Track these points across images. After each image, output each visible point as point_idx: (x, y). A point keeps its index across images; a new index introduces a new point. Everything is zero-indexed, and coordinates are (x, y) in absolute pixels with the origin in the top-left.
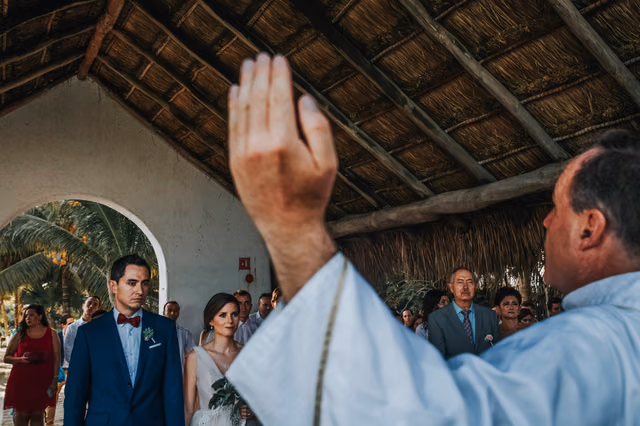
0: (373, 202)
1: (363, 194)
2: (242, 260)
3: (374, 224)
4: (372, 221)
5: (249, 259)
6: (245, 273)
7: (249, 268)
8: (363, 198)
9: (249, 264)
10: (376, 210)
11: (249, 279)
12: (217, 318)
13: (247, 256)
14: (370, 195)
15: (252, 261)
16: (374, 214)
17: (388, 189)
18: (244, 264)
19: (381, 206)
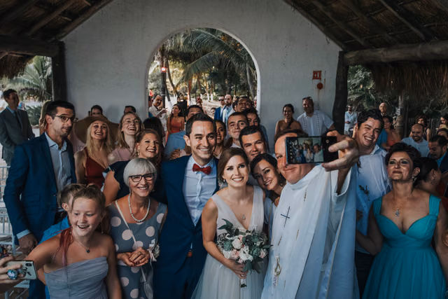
0: (421, 35)
1: (412, 28)
2: (315, 73)
3: (419, 54)
4: (418, 51)
5: (320, 72)
6: (317, 82)
7: (320, 79)
8: (412, 30)
9: (320, 75)
10: (423, 42)
11: (320, 86)
12: (226, 171)
13: (319, 70)
14: (418, 28)
15: (322, 73)
16: (420, 46)
17: (436, 24)
18: (317, 75)
19: (427, 39)
